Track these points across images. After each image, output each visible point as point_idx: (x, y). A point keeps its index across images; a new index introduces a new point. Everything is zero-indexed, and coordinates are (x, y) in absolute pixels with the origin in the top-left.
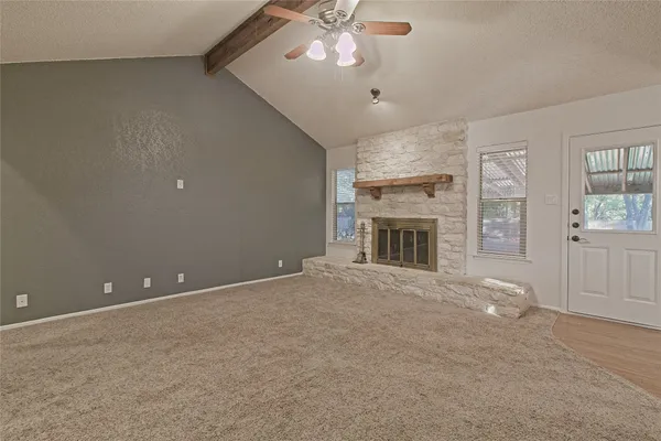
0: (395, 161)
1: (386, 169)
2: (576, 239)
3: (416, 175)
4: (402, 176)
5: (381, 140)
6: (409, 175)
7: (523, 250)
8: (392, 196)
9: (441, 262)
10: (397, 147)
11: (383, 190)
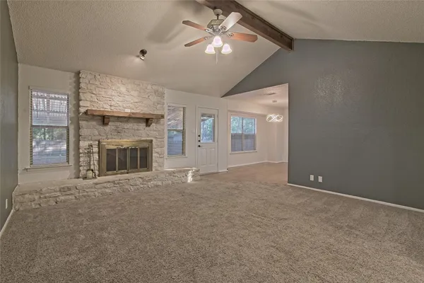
0: (121, 99)
1: (113, 103)
2: (199, 146)
3: (138, 111)
4: (127, 110)
5: (108, 80)
6: (133, 111)
7: (183, 153)
8: (118, 124)
9: (154, 164)
10: (123, 89)
11: (111, 119)
